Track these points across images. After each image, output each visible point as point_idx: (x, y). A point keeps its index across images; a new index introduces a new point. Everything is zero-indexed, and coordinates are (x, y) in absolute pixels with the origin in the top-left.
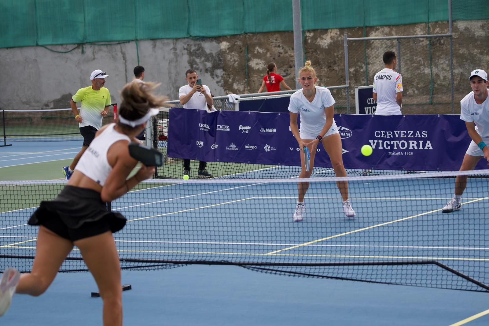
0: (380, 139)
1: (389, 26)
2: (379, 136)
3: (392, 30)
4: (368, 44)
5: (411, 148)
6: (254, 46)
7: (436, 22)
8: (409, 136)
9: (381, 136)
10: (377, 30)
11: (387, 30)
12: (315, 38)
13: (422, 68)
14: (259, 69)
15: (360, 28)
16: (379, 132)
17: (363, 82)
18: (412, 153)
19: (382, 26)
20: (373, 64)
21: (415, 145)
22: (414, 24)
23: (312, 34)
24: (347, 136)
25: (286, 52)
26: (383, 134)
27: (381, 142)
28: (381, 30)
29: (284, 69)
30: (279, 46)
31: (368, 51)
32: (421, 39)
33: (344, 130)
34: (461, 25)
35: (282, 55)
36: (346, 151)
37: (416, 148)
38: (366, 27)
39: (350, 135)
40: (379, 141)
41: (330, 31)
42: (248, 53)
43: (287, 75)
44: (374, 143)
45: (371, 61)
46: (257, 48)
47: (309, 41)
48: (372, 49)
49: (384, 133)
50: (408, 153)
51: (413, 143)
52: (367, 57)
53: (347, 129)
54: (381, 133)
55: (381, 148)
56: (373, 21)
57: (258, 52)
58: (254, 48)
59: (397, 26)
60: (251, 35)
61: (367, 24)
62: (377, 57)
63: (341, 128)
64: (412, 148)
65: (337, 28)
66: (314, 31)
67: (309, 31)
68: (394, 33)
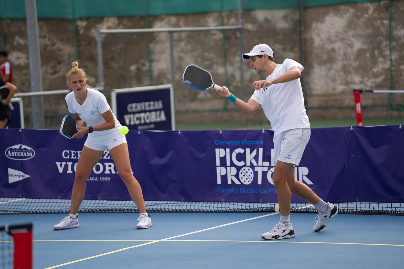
0: (70, 160)
1: (176, 15)
2: (68, 157)
3: (179, 20)
4: (152, 37)
5: (107, 172)
6: (13, 35)
7: (231, 11)
8: (105, 158)
9: (71, 156)
10: (162, 19)
11: (173, 20)
12: (88, 28)
13: (215, 66)
14: (20, 65)
15: (142, 18)
16: (68, 152)
17: (147, 83)
18: (109, 179)
19: (168, 15)
20: (158, 61)
21: (112, 168)
22: (205, 13)
23: (84, 24)
24: (28, 157)
25: (53, 45)
26: (73, 155)
27: (70, 164)
28: (167, 20)
29: (51, 64)
30: (44, 37)
31: (152, 46)
32: (214, 32)
33: (25, 149)
34: (260, 15)
35: (49, 48)
36: (27, 176)
37: (113, 172)
38: (150, 16)
39: (33, 154)
40: (68, 163)
41: (106, 19)
42: (6, 44)
43: (55, 72)
44: (61, 165)
45: (155, 57)
46: (17, 38)
47: (82, 32)
48: (157, 43)
49: (74, 153)
50: (104, 179)
51: (110, 166)
52: (150, 53)
53: (29, 148)
54: (70, 153)
55: (70, 171)
56: (157, 9)
57: (18, 43)
58: (13, 38)
59: (185, 15)
60: (9, 21)
61: (151, 13)
62: (162, 52)
63: (21, 146)
64: (109, 173)
65: (114, 16)
66: (87, 19)
67: (81, 19)
68: (181, 23)
